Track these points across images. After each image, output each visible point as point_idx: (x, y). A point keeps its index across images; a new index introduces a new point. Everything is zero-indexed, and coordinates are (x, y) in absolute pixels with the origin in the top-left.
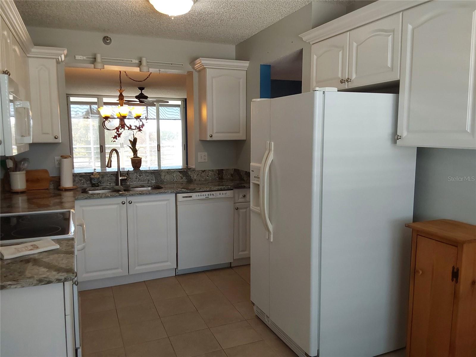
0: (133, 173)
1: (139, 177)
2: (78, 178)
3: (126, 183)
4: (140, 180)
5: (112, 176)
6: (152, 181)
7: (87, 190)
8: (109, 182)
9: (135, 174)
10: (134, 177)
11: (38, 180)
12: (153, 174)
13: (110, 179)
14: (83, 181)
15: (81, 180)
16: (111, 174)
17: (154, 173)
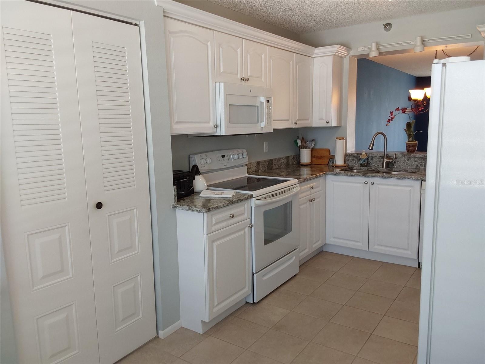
0: (400, 157)
1: (407, 161)
2: (351, 158)
3: (394, 166)
4: (407, 164)
5: (380, 158)
6: (421, 167)
7: (353, 169)
8: (377, 164)
9: (403, 158)
10: (402, 161)
11: (321, 157)
12: (423, 160)
13: (379, 161)
14: (355, 161)
15: (353, 160)
16: (380, 157)
17: (424, 158)
